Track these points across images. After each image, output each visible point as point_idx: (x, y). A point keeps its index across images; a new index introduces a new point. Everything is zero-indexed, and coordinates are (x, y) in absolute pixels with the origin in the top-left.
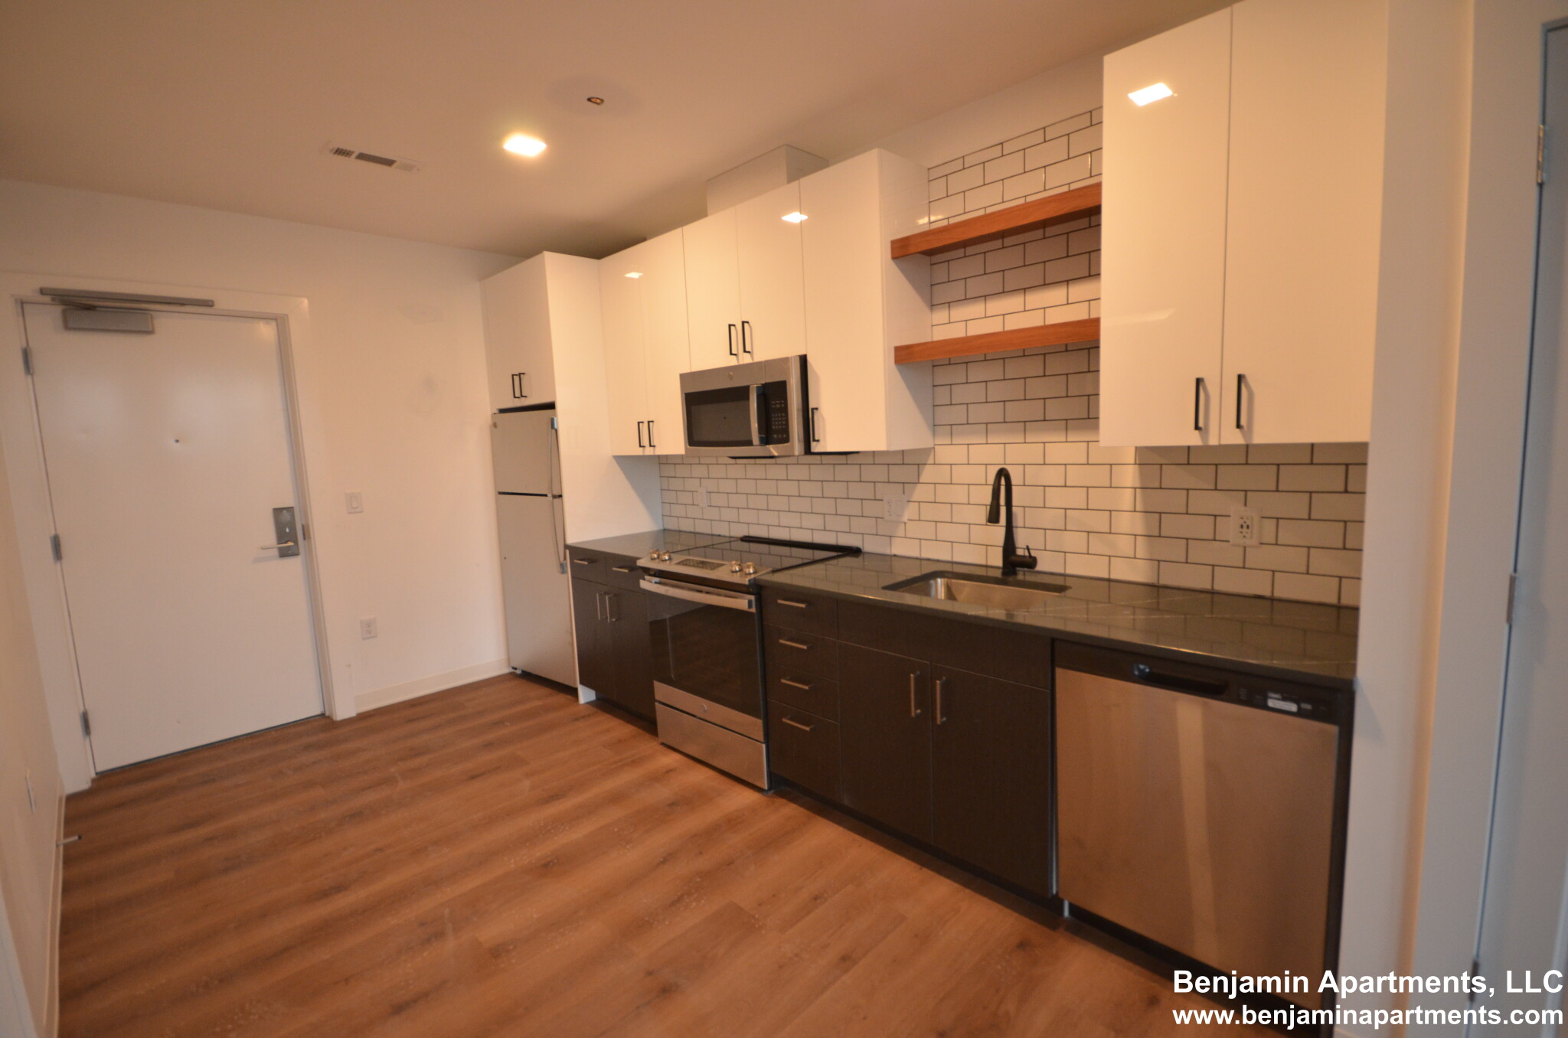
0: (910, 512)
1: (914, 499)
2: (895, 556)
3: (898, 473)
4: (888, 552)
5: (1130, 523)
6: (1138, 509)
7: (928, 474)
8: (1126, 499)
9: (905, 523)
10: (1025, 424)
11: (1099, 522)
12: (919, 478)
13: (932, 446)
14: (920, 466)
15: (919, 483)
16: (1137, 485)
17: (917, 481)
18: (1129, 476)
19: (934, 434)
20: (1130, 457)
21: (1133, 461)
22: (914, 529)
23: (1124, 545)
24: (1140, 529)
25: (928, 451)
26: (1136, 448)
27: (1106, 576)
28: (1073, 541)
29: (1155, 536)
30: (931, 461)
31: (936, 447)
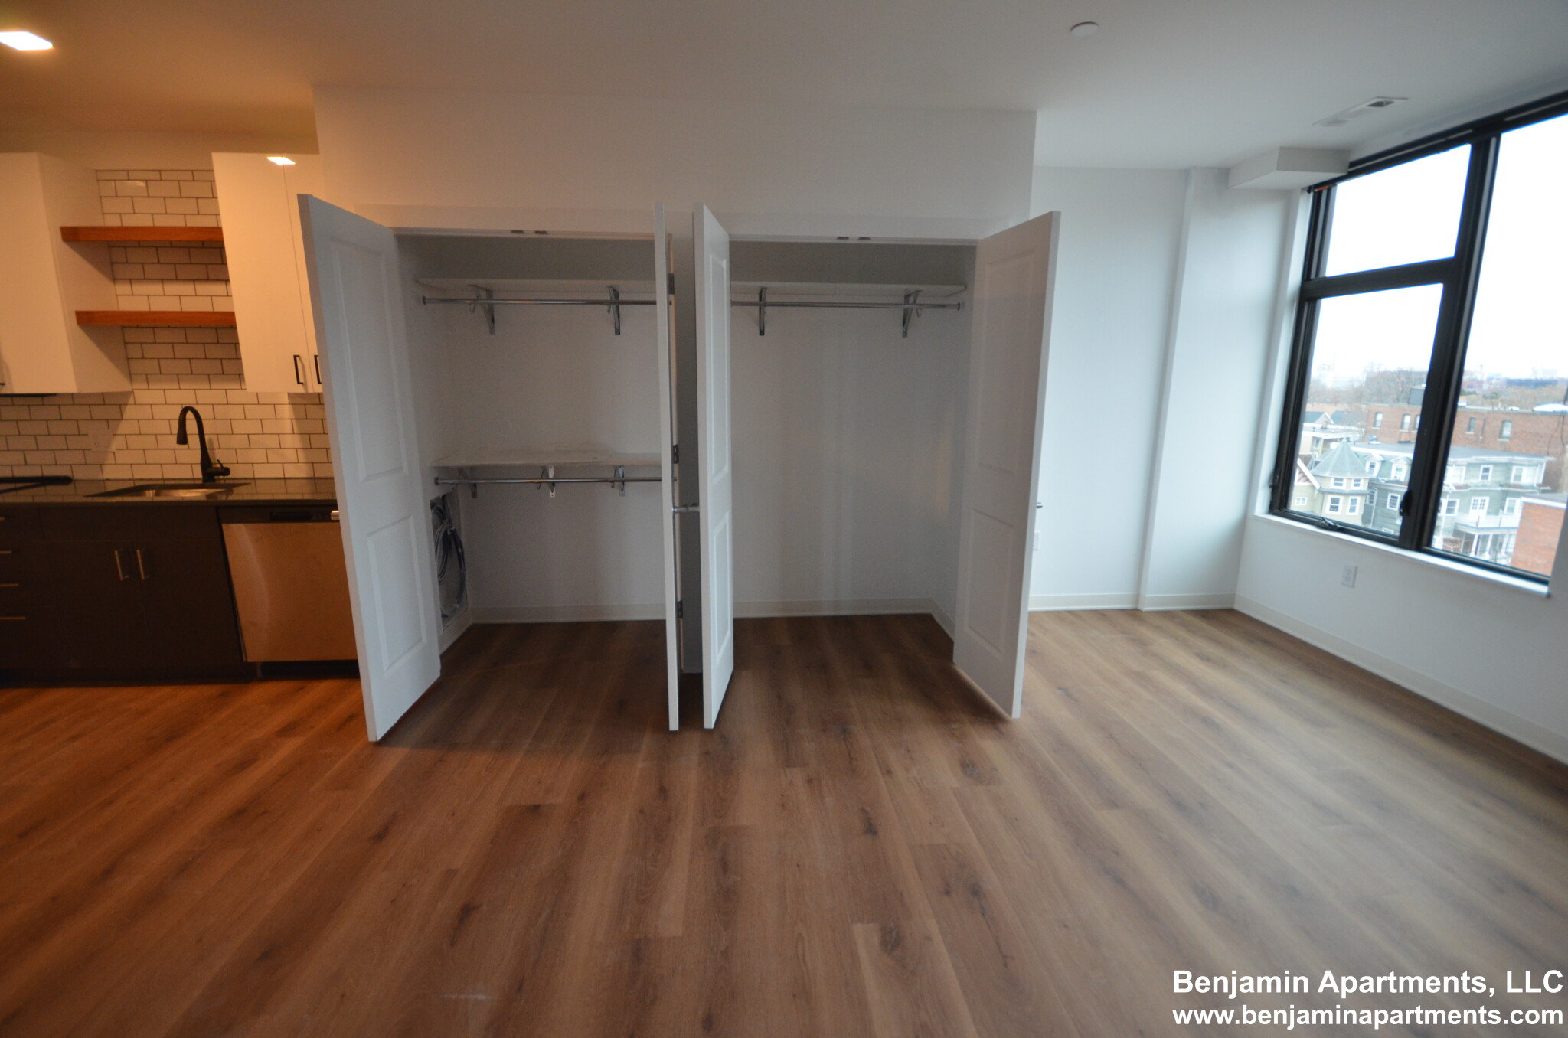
0: (117, 443)
1: (119, 432)
2: (108, 480)
3: (98, 412)
4: (101, 477)
5: (292, 441)
6: (295, 432)
7: (129, 412)
8: (287, 426)
9: (114, 453)
10: (209, 376)
11: (272, 442)
12: (122, 415)
13: (131, 390)
14: (121, 406)
15: (122, 419)
16: (293, 417)
17: (120, 418)
18: (287, 412)
19: (131, 380)
20: (286, 400)
21: (288, 403)
22: (122, 457)
23: (291, 455)
24: (298, 445)
25: (127, 394)
26: (289, 394)
27: (282, 476)
28: (258, 456)
29: (308, 448)
30: (131, 401)
31: (135, 391)
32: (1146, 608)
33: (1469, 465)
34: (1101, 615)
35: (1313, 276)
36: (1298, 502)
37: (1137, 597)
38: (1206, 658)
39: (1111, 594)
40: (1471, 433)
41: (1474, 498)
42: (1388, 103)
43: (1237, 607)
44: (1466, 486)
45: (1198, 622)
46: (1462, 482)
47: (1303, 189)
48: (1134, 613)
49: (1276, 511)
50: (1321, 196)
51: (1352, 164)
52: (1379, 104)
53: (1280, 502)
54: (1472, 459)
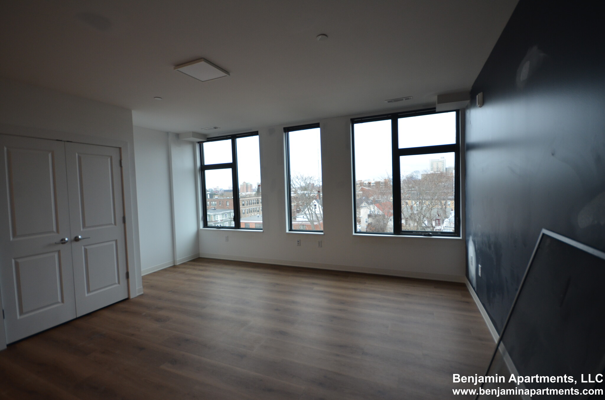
32: (178, 264)
33: (222, 214)
34: (165, 270)
35: (202, 164)
36: (209, 224)
37: (174, 261)
38: (202, 270)
39: (166, 263)
40: (220, 205)
41: (225, 223)
42: (217, 128)
43: (201, 256)
44: (222, 220)
45: (193, 263)
46: (221, 219)
47: (197, 142)
48: (174, 266)
49: (205, 227)
50: (201, 144)
51: (208, 138)
52: (215, 128)
53: (205, 225)
54: (222, 212)
